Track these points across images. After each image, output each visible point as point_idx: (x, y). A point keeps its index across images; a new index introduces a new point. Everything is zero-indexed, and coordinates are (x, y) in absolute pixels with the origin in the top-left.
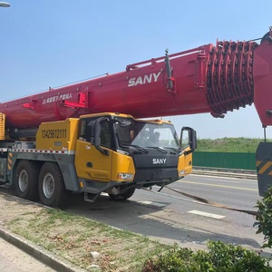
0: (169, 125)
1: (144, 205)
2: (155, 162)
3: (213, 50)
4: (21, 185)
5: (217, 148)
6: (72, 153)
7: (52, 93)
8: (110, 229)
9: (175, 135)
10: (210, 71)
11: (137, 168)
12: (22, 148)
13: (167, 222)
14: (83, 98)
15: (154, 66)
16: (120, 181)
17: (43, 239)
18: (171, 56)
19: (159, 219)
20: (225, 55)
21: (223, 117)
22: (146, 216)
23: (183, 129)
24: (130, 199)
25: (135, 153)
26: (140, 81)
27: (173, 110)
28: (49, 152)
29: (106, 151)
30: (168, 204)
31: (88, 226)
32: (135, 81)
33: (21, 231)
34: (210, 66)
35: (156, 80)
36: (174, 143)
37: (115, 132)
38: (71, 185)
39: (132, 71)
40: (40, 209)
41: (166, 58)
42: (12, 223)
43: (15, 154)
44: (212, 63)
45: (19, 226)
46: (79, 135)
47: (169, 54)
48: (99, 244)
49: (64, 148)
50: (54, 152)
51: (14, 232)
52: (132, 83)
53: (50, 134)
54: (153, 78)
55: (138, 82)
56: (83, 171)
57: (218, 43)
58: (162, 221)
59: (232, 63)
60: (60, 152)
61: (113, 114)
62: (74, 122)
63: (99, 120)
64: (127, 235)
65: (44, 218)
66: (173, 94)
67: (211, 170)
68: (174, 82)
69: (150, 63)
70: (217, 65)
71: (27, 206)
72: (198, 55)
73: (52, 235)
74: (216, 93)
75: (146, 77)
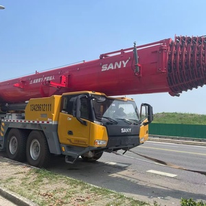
0: (132, 102)
1: (110, 166)
2: (123, 131)
3: (172, 43)
4: (11, 149)
5: (158, 120)
6: (56, 123)
7: (38, 75)
8: (90, 187)
9: (136, 109)
10: (170, 59)
11: (109, 136)
12: (13, 118)
13: (132, 180)
14: (64, 79)
15: (123, 55)
16: (96, 146)
17: (35, 196)
18: (138, 47)
19: (126, 178)
20: (181, 47)
21: (178, 96)
22: (115, 175)
23: (142, 105)
24: (98, 160)
25: (108, 123)
26: (111, 67)
27: (135, 90)
28: (36, 122)
29: (85, 122)
30: (130, 164)
31: (71, 184)
32: (108, 67)
33: (16, 188)
34: (170, 56)
35: (125, 66)
36: (136, 115)
37: (92, 106)
38: (54, 149)
39: (105, 59)
40: (29, 169)
41: (134, 48)
42: (7, 181)
43: (7, 124)
44: (171, 53)
45: (13, 184)
46: (61, 109)
47: (136, 46)
48: (83, 200)
49: (49, 119)
50: (40, 122)
51: (10, 190)
52: (104, 68)
53: (37, 108)
54: (122, 64)
55: (109, 68)
56: (64, 138)
57: (176, 38)
58: (129, 179)
59: (188, 53)
60: (45, 122)
61: (90, 92)
62: (57, 98)
63: (80, 97)
64: (106, 193)
65: (33, 177)
66: (139, 77)
67: (154, 137)
68: (140, 67)
69: (120, 53)
70: (175, 55)
71: (17, 167)
72: (161, 47)
73: (43, 192)
74: (175, 76)
75: (116, 64)
